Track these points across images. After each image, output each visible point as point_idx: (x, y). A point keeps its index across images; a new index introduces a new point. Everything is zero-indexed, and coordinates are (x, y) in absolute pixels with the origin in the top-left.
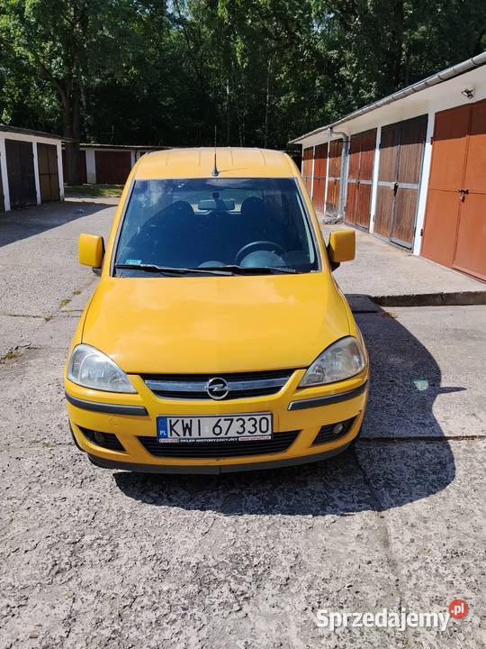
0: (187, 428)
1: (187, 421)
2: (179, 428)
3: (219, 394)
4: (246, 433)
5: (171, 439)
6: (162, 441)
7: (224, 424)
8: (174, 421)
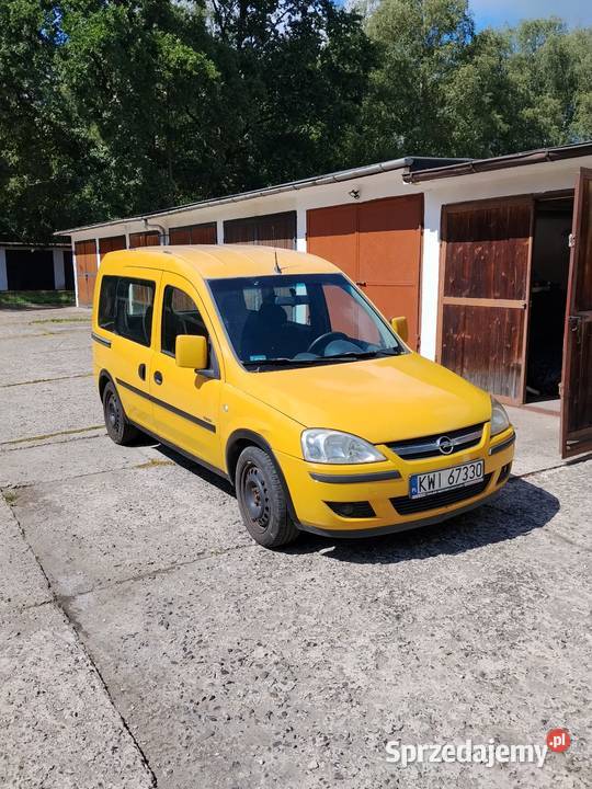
0: (432, 482)
1: (431, 476)
2: (425, 484)
3: (447, 449)
4: (469, 479)
5: (421, 494)
6: (414, 497)
7: (455, 474)
8: (422, 477)
